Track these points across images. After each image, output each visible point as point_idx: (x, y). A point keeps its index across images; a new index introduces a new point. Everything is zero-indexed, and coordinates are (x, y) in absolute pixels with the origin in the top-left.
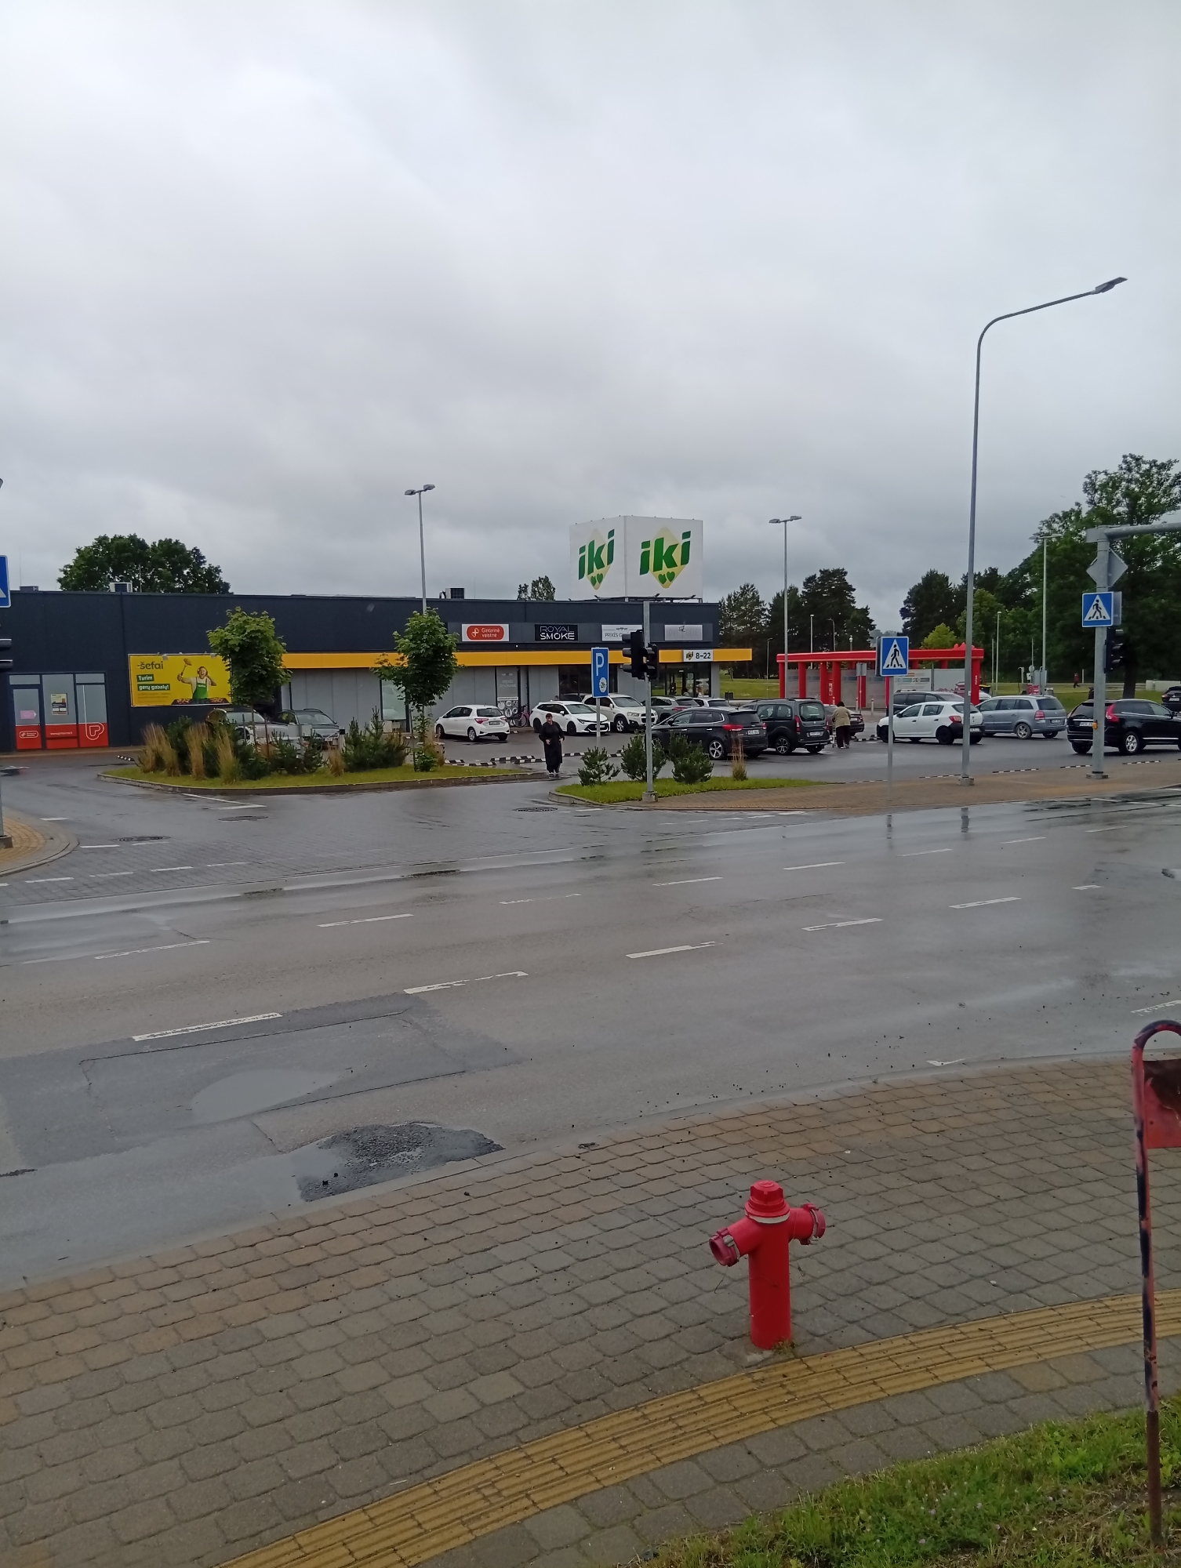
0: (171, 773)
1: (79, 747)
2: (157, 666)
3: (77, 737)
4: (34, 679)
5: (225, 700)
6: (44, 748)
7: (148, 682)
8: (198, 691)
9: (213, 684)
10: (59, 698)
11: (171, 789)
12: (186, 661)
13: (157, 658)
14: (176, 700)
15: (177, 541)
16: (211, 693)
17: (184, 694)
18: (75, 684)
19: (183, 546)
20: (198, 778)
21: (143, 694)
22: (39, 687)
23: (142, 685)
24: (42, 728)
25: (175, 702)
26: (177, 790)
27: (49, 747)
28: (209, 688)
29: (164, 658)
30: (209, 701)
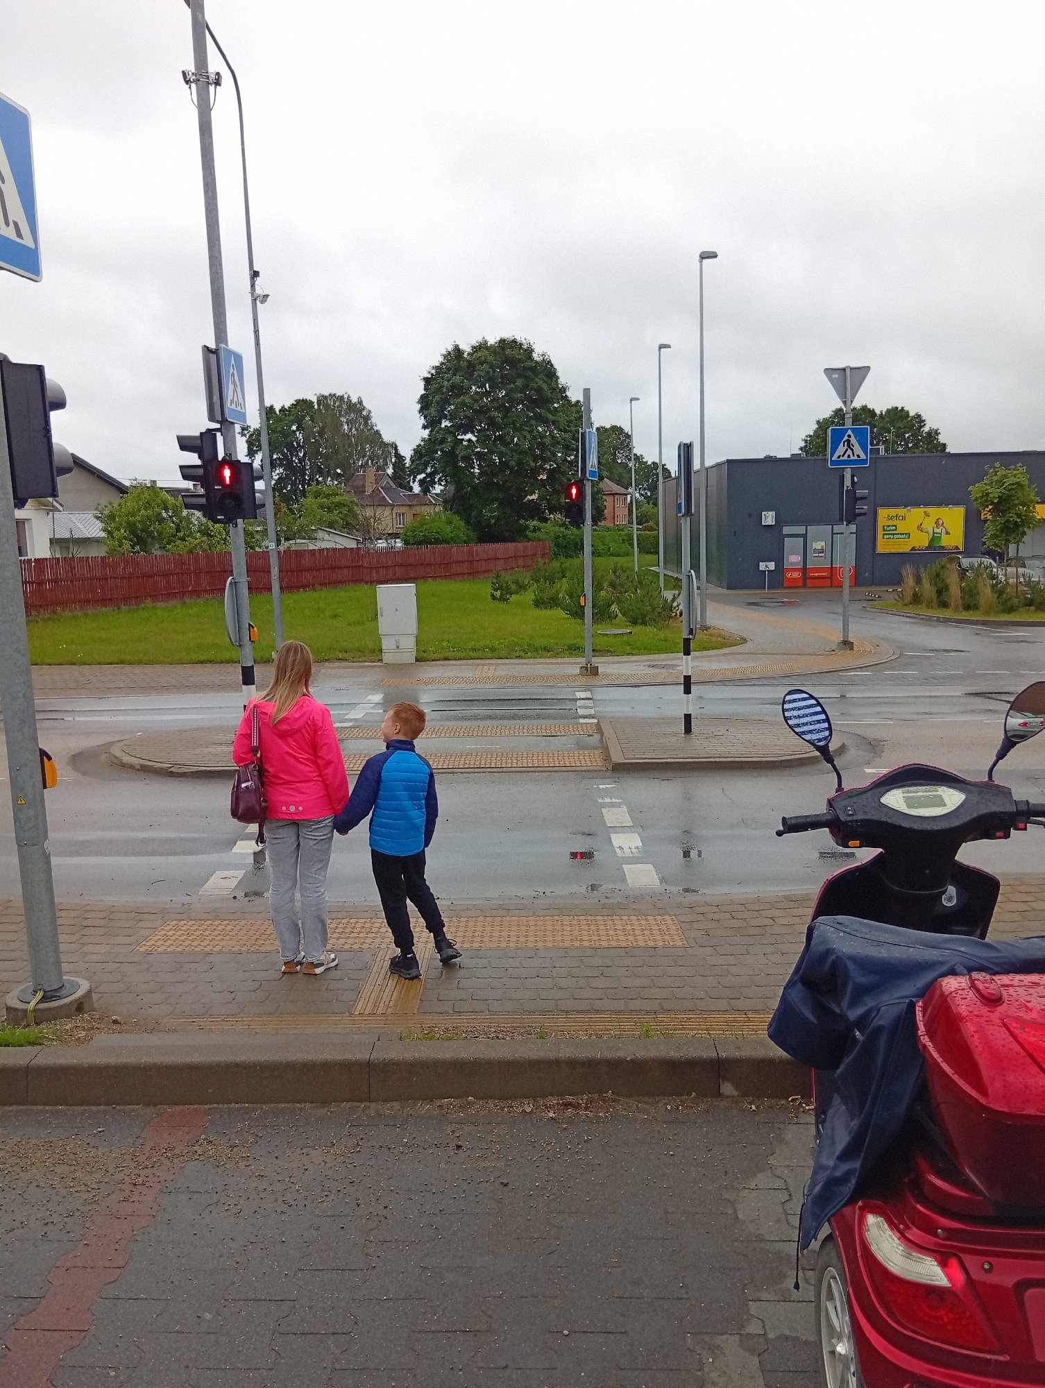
0: (929, 605)
1: (831, 586)
2: (901, 518)
3: (831, 578)
4: (801, 530)
5: (957, 548)
6: (804, 586)
7: (891, 532)
8: (934, 539)
9: (947, 533)
10: (819, 545)
11: (935, 618)
12: (925, 512)
13: (901, 511)
14: (914, 547)
15: (902, 408)
16: (946, 541)
17: (922, 541)
18: (833, 534)
19: (908, 412)
20: (956, 610)
21: (887, 542)
22: (805, 536)
23: (887, 534)
24: (804, 570)
25: (913, 549)
26: (941, 619)
27: (808, 585)
28: (943, 536)
29: (909, 511)
30: (943, 548)
